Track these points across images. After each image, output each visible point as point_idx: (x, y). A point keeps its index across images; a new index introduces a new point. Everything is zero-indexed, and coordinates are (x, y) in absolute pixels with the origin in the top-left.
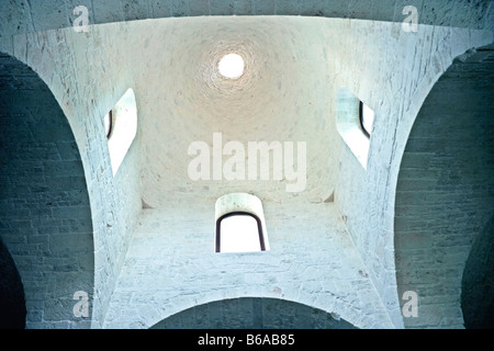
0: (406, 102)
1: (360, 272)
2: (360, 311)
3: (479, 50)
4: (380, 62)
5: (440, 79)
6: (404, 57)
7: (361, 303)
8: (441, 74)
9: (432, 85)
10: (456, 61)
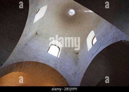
0: (105, 43)
1: (75, 72)
2: (71, 81)
3: (127, 41)
4: (104, 31)
5: (115, 43)
6: (110, 33)
7: (72, 79)
8: (116, 41)
9: (113, 43)
10: (121, 41)
